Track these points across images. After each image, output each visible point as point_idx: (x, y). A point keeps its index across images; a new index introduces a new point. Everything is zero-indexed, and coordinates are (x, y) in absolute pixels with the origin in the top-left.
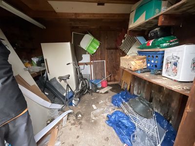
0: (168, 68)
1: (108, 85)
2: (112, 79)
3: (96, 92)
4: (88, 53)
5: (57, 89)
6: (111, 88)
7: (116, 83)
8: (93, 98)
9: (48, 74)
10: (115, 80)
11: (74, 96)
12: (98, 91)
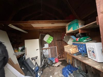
0: (90, 54)
1: (59, 61)
2: (61, 57)
3: (52, 66)
4: (48, 43)
5: (30, 65)
6: (61, 63)
7: (63, 59)
8: (50, 71)
9: (26, 56)
10: (63, 57)
11: (39, 69)
12: (53, 65)
